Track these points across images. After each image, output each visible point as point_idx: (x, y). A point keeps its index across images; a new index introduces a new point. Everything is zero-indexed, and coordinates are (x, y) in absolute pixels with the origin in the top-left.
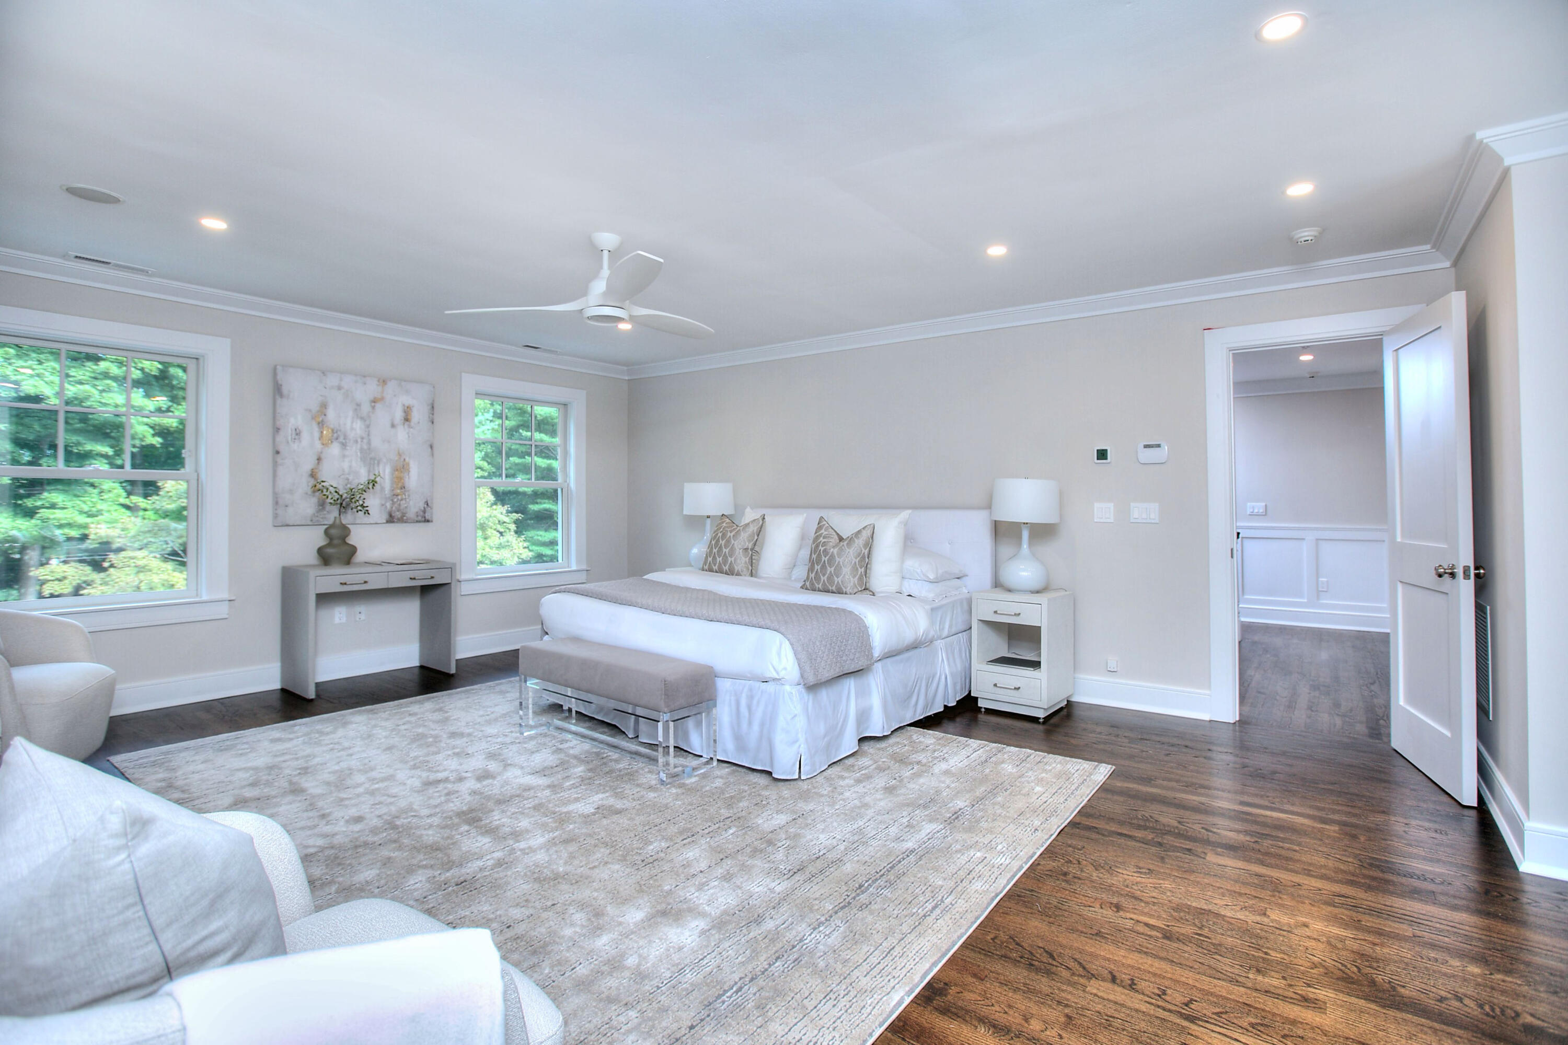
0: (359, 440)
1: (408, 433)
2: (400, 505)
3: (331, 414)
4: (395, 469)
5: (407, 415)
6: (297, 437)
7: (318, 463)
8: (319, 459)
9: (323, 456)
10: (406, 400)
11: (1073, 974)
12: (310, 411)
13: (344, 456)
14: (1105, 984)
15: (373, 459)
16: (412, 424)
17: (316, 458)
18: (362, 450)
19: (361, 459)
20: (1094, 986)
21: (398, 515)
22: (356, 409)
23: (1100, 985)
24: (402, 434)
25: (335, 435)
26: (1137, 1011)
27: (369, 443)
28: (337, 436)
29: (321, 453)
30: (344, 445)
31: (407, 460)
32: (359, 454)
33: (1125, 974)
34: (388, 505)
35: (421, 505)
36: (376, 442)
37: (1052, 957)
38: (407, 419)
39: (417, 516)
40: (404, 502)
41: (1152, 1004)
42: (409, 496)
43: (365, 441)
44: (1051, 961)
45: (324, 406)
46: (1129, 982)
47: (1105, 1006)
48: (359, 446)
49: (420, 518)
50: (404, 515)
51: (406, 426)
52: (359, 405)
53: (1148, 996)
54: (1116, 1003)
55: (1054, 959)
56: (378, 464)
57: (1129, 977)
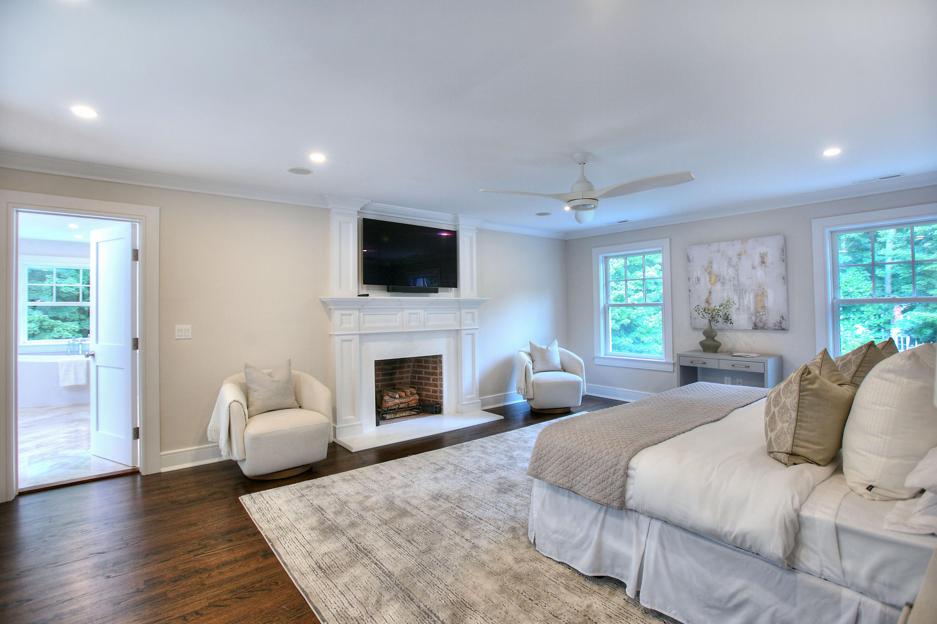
0: (732, 279)
1: (765, 271)
2: (761, 318)
3: (715, 266)
4: (756, 296)
5: (763, 259)
6: (698, 282)
7: (710, 295)
8: (710, 293)
9: (712, 291)
10: (763, 249)
11: (220, 600)
12: (704, 267)
13: (724, 290)
14: (199, 608)
15: (741, 290)
16: (767, 265)
17: (708, 292)
18: (734, 285)
19: (734, 291)
20: (205, 603)
21: (761, 325)
22: (729, 261)
23: (202, 605)
24: (760, 273)
25: (718, 278)
26: (174, 609)
27: (738, 281)
28: (719, 279)
29: (711, 289)
30: (723, 283)
31: (765, 288)
32: (732, 287)
33: (193, 620)
34: (753, 318)
35: (778, 319)
36: (743, 279)
37: (240, 598)
38: (763, 262)
39: (775, 326)
40: (765, 316)
41: (168, 618)
42: (768, 312)
43: (736, 279)
44: (237, 596)
45: (711, 262)
46: (187, 618)
47: (191, 600)
48: (732, 283)
49: (777, 328)
50: (765, 325)
51: (763, 266)
52: (730, 259)
53: (172, 619)
54: (187, 604)
55: (237, 598)
56: (745, 292)
57: (189, 620)
